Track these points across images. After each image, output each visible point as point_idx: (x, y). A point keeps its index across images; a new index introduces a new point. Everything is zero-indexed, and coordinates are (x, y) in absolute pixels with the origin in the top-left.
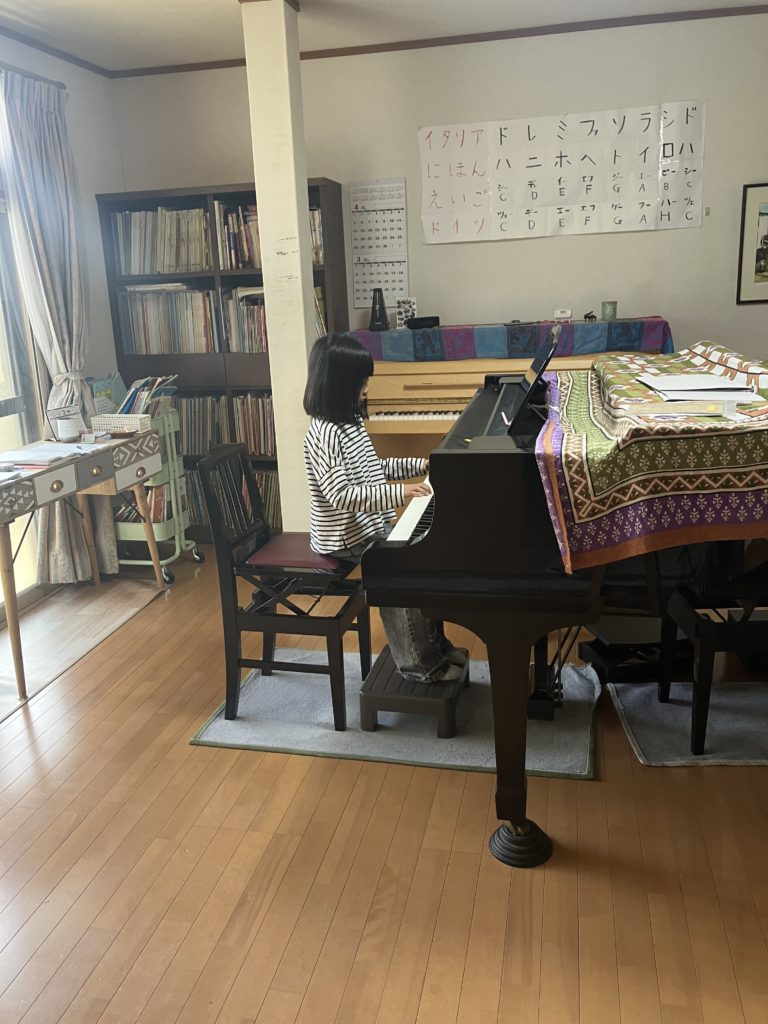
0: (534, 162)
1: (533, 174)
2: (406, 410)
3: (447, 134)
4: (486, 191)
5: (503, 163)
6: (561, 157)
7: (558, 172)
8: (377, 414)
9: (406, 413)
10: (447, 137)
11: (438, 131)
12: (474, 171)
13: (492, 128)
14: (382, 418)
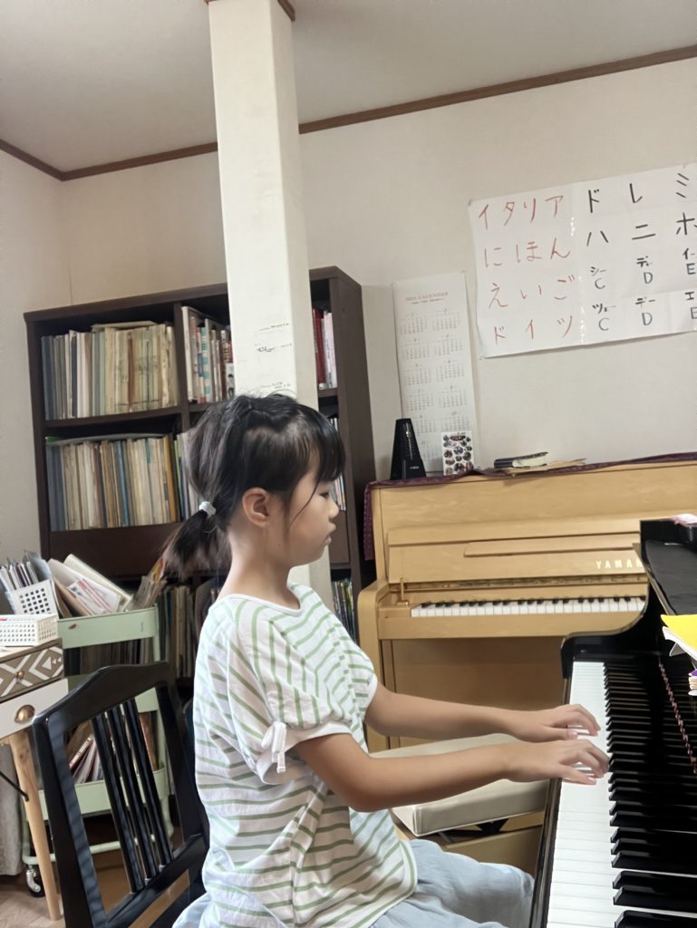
0: (644, 232)
1: (643, 249)
2: (470, 599)
3: (510, 206)
4: (572, 278)
5: (597, 237)
6: (685, 221)
7: (682, 242)
8: (424, 605)
9: (472, 604)
10: (511, 210)
11: (496, 205)
12: (553, 252)
13: (577, 193)
14: (432, 612)
